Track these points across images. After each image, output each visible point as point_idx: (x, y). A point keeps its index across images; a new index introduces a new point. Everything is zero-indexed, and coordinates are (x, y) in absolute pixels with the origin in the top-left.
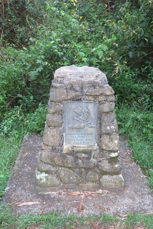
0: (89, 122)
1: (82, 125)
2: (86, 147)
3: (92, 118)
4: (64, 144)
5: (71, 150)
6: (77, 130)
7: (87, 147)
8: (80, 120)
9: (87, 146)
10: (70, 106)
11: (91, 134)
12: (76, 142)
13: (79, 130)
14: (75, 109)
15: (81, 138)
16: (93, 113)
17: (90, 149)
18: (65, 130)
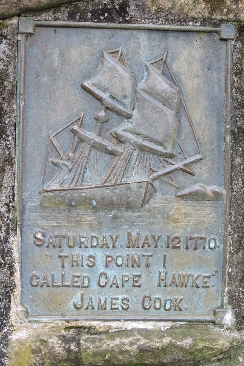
0: (179, 164)
1: (135, 178)
2: (161, 335)
3: (199, 132)
4: (12, 314)
5: (58, 350)
6: (102, 213)
7: (171, 332)
8: (119, 149)
9: (169, 324)
10: (55, 56)
11: (195, 243)
12: (96, 296)
13: (115, 217)
14: (88, 76)
15: (129, 272)
16: (203, 102)
17: (187, 342)
18: (23, 213)
